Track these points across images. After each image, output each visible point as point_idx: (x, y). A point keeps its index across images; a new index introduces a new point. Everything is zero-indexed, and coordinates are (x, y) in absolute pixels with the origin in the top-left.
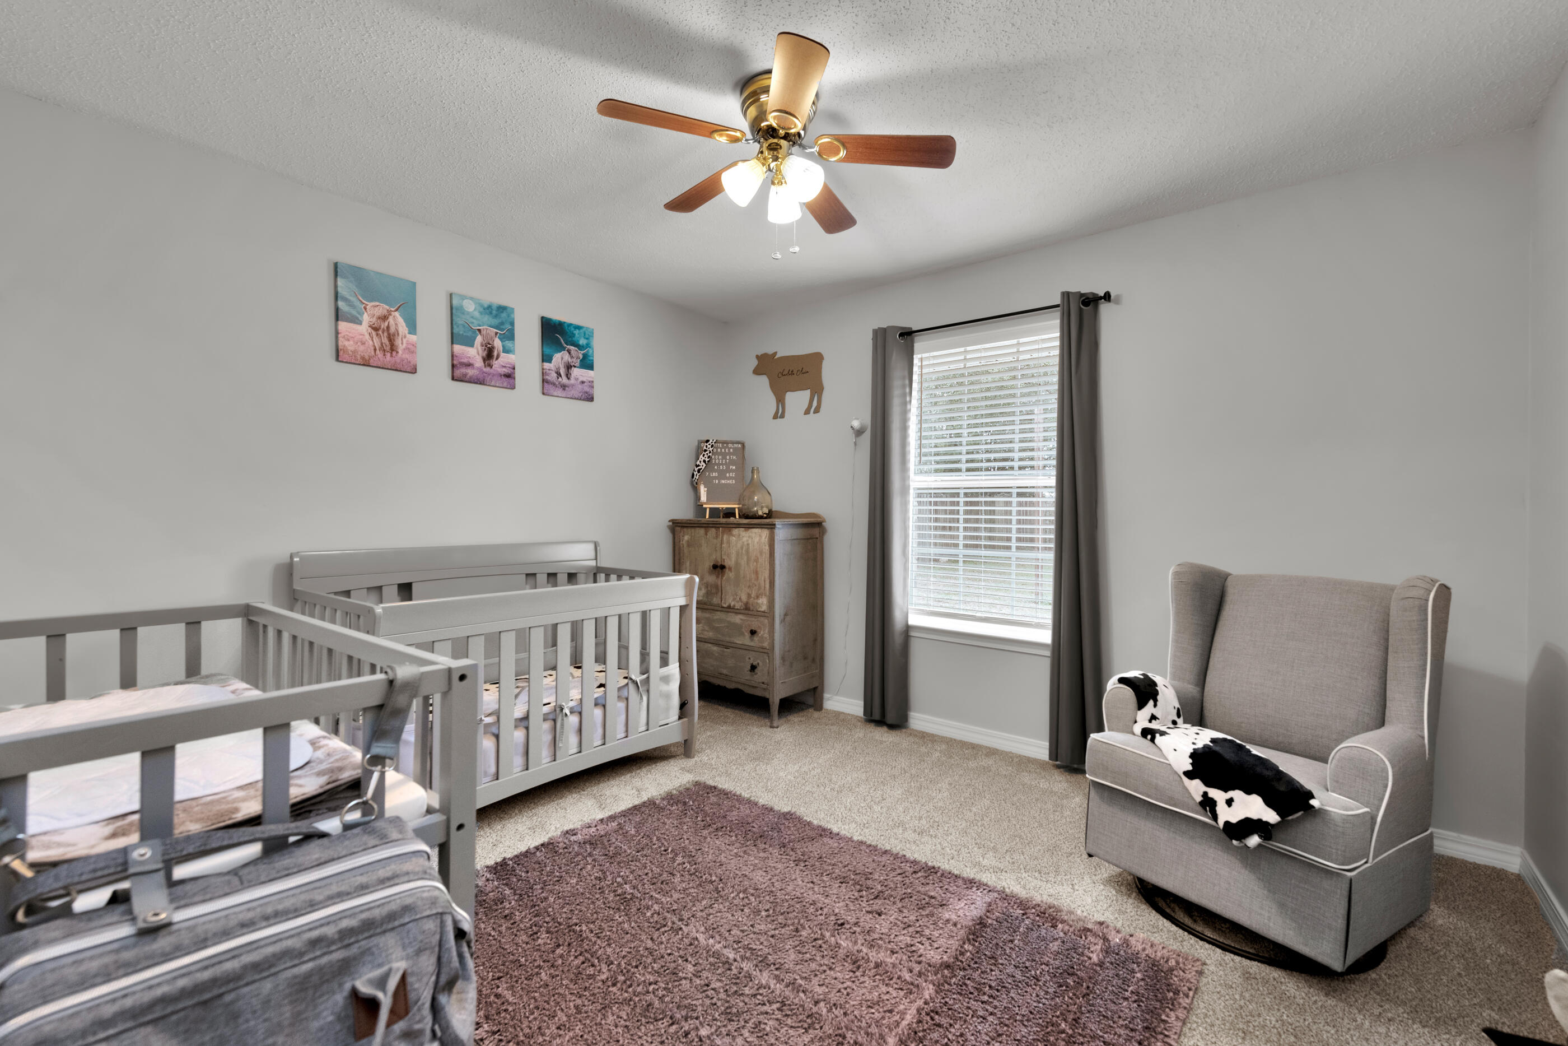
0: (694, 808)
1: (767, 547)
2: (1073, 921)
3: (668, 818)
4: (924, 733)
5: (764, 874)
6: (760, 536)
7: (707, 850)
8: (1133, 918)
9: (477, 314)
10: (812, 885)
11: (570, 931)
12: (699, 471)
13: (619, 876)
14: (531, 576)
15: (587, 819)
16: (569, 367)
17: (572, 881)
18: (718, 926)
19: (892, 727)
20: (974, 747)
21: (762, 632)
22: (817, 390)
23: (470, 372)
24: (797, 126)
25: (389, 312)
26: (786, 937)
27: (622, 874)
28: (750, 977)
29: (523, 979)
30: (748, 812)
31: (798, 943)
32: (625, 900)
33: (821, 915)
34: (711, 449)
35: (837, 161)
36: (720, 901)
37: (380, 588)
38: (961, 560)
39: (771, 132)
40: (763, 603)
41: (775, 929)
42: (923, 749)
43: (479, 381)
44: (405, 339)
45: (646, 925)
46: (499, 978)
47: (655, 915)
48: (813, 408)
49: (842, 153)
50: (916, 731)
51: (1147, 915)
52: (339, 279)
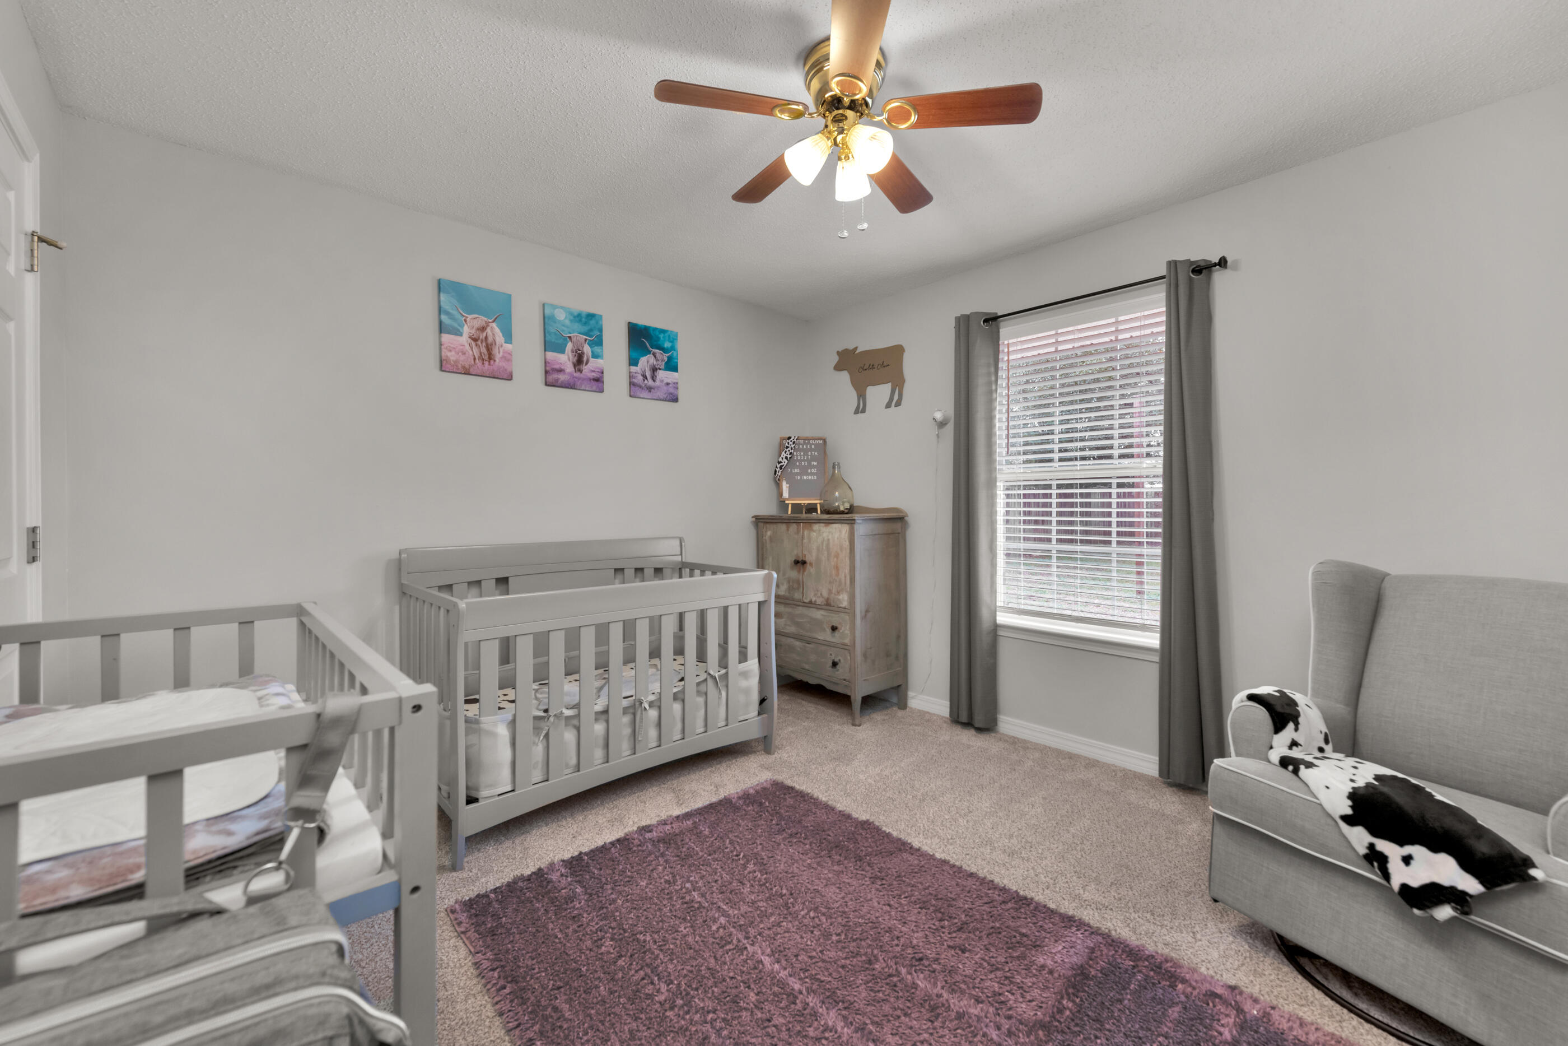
0: (770, 809)
1: (847, 543)
2: (1196, 981)
3: (743, 820)
4: (1015, 738)
5: (837, 891)
6: (840, 531)
7: (779, 858)
8: (1274, 983)
9: (567, 322)
10: (888, 908)
11: (634, 940)
12: (781, 468)
13: (688, 881)
14: (619, 571)
15: (664, 816)
16: (654, 370)
17: (642, 883)
18: (785, 948)
19: (980, 730)
20: (1071, 756)
21: (843, 629)
22: (898, 382)
23: (562, 377)
24: (862, 90)
25: (487, 324)
26: (858, 969)
27: (691, 879)
28: (816, 1016)
29: (582, 992)
30: (825, 817)
31: (870, 978)
32: (691, 909)
33: (897, 945)
34: (793, 446)
35: (908, 128)
36: (790, 919)
37: (478, 583)
38: (1054, 555)
39: (836, 102)
40: (844, 599)
41: (846, 958)
42: (1014, 757)
43: (570, 386)
44: (502, 347)
45: (711, 940)
46: (559, 988)
47: (721, 930)
48: (895, 401)
49: (914, 118)
50: (1006, 735)
51: (1292, 981)
52: (442, 295)
